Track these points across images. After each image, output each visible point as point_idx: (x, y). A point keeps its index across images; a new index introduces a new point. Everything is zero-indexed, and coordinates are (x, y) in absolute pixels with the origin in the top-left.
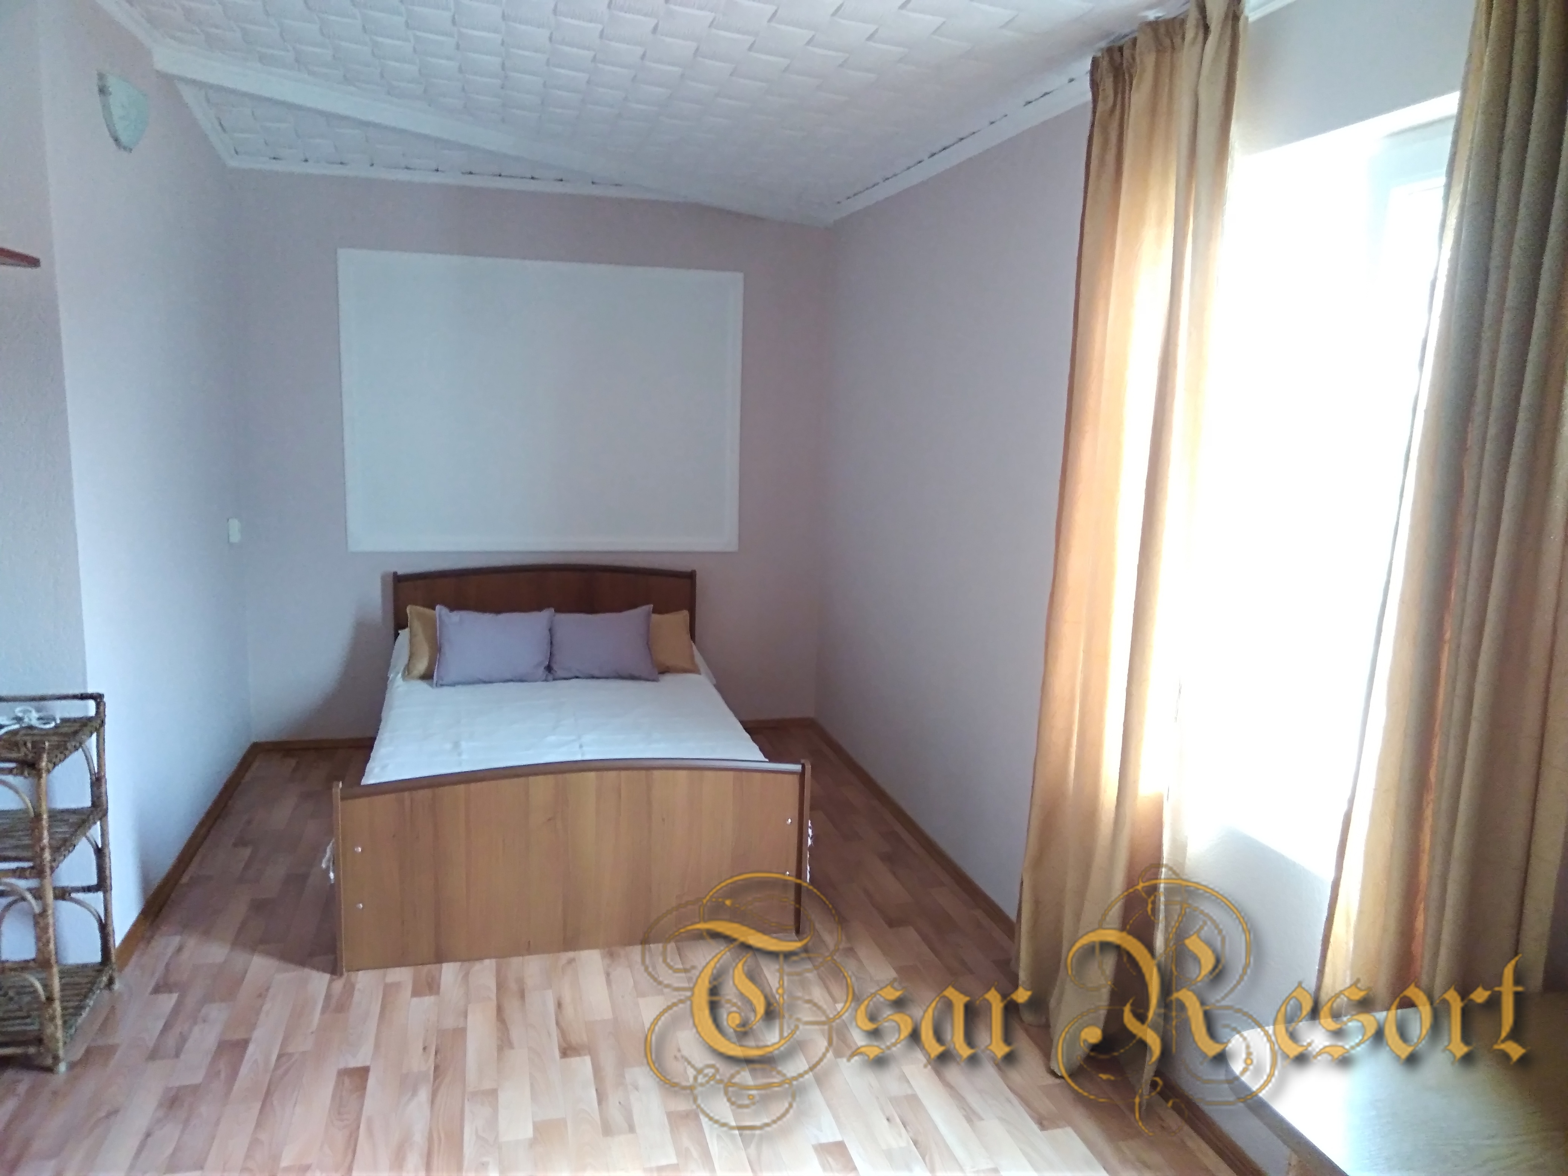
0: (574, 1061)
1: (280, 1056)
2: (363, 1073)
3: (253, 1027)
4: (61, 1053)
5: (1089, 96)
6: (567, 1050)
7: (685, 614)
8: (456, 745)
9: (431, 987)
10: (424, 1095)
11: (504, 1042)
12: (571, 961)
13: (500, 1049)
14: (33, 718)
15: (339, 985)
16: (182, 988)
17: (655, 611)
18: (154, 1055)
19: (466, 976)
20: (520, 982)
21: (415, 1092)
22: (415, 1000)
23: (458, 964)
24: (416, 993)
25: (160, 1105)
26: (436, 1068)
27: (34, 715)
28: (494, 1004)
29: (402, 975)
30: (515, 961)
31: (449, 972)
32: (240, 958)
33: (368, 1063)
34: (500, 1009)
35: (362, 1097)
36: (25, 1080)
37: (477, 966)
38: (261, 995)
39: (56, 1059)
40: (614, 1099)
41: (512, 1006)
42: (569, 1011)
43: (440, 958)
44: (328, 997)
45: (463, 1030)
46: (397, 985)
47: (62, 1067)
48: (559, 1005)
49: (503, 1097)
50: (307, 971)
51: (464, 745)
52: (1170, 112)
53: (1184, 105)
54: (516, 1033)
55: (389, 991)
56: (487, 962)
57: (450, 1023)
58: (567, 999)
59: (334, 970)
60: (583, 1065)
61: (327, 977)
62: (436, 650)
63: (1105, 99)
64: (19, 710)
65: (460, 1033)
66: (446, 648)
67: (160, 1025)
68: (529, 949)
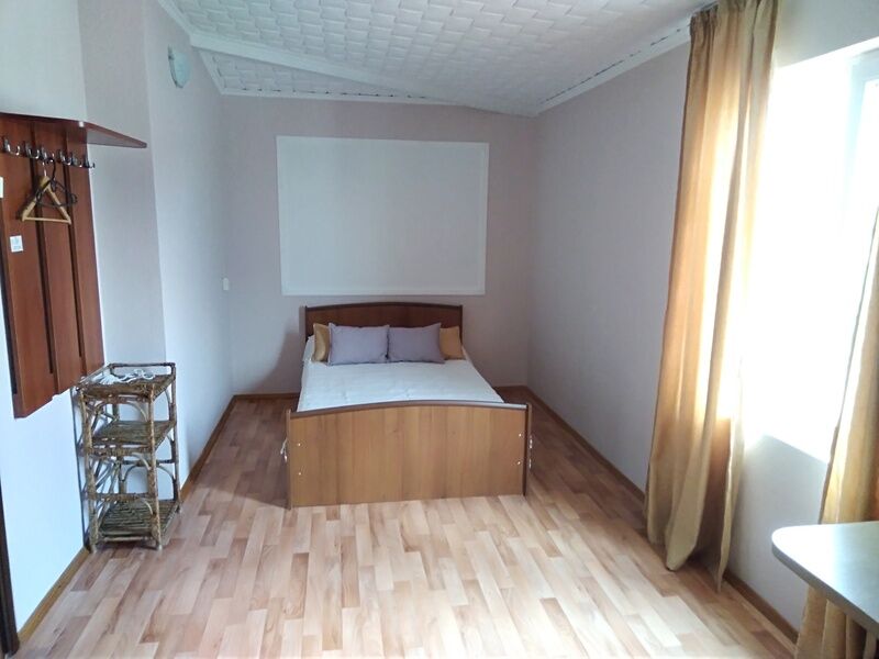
0: (412, 554)
1: (264, 547)
2: (306, 556)
3: (249, 532)
4: (160, 540)
5: (689, 39)
6: (408, 549)
7: (457, 328)
8: (344, 394)
9: (335, 516)
10: (337, 567)
11: (375, 544)
12: (406, 505)
13: (374, 546)
14: (142, 374)
15: (289, 513)
16: (213, 514)
17: (442, 327)
18: (203, 544)
19: (353, 511)
20: (381, 515)
21: (332, 566)
22: (328, 522)
23: (348, 506)
24: (328, 519)
25: (209, 567)
26: (342, 554)
27: (143, 373)
28: (368, 525)
29: (321, 510)
30: (377, 505)
31: (344, 509)
32: (239, 499)
33: (308, 551)
34: (372, 528)
35: (307, 567)
36: (143, 553)
37: (358, 507)
38: (251, 518)
39: (158, 543)
40: (434, 572)
41: (378, 527)
42: (407, 530)
43: (339, 502)
44: (285, 519)
45: (354, 538)
46: (319, 515)
47: (160, 547)
48: (402, 527)
49: (377, 570)
50: (273, 507)
51: (348, 394)
52: (736, 46)
53: (745, 40)
54: (381, 539)
55: (315, 518)
56: (363, 505)
57: (347, 533)
58: (405, 523)
59: (287, 506)
60: (417, 556)
61: (283, 510)
62: (329, 346)
63: (699, 40)
64: (136, 370)
65: (353, 538)
66: (334, 345)
67: (204, 530)
68: (384, 499)
